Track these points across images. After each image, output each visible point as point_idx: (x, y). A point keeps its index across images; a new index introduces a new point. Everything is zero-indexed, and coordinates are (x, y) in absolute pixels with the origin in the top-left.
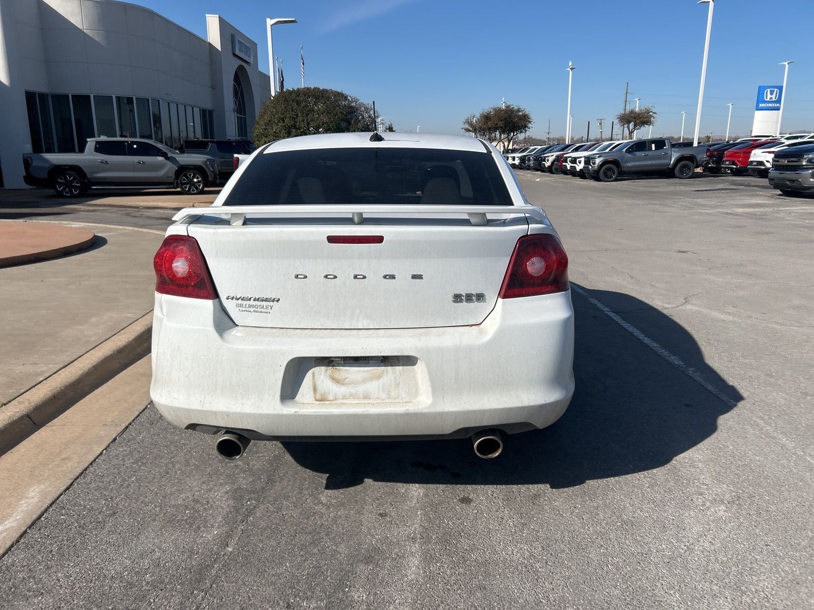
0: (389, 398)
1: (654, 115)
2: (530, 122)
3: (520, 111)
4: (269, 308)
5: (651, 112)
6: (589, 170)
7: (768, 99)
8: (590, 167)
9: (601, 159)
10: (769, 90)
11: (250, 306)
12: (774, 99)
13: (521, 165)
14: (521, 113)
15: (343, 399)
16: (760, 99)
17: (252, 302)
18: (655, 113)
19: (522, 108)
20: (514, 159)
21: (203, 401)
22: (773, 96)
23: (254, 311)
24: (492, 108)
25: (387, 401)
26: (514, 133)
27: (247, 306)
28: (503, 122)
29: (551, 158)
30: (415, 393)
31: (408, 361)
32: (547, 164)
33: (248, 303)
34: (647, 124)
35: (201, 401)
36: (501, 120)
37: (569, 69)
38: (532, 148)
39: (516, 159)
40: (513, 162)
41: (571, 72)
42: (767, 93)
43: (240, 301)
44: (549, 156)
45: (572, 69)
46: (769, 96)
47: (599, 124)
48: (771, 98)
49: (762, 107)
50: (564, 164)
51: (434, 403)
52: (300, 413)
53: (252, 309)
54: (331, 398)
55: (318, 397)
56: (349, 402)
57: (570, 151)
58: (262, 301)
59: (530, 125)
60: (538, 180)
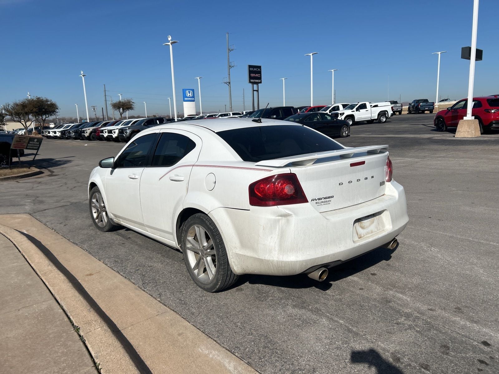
0: (378, 230)
1: (133, 104)
2: (57, 109)
3: (48, 101)
4: (330, 201)
5: (131, 102)
6: (124, 136)
7: (188, 96)
8: (124, 135)
9: (130, 130)
10: (188, 91)
11: (322, 202)
12: (191, 96)
13: (63, 137)
14: (49, 103)
15: (366, 235)
16: (185, 96)
17: (323, 200)
18: (133, 103)
19: (49, 99)
20: (55, 132)
21: (323, 252)
22: (190, 94)
23: (324, 204)
24: (26, 99)
25: (378, 231)
26: (46, 115)
27: (321, 202)
28: (37, 108)
29: (88, 131)
30: (383, 226)
31: (379, 213)
32: (87, 135)
33: (321, 201)
34: (130, 109)
35: (322, 252)
36: (35, 108)
37: (82, 76)
38: (66, 125)
39: (57, 133)
40: (55, 135)
41: (83, 78)
42: (187, 93)
43: (317, 201)
44: (87, 130)
45: (83, 76)
46: (188, 94)
47: (93, 109)
48: (189, 95)
49: (186, 100)
50: (101, 134)
51: (393, 227)
52: (360, 244)
53: (323, 204)
54: (362, 236)
55: (359, 237)
56: (368, 236)
57: (100, 126)
58: (327, 198)
59: (57, 110)
60: (86, 145)
